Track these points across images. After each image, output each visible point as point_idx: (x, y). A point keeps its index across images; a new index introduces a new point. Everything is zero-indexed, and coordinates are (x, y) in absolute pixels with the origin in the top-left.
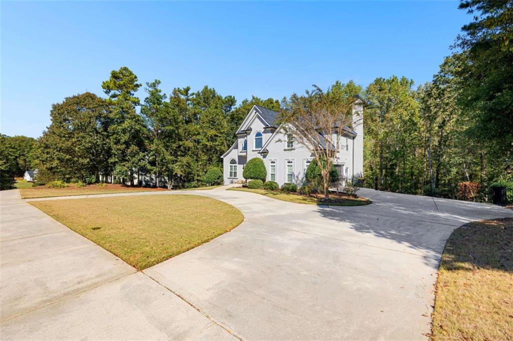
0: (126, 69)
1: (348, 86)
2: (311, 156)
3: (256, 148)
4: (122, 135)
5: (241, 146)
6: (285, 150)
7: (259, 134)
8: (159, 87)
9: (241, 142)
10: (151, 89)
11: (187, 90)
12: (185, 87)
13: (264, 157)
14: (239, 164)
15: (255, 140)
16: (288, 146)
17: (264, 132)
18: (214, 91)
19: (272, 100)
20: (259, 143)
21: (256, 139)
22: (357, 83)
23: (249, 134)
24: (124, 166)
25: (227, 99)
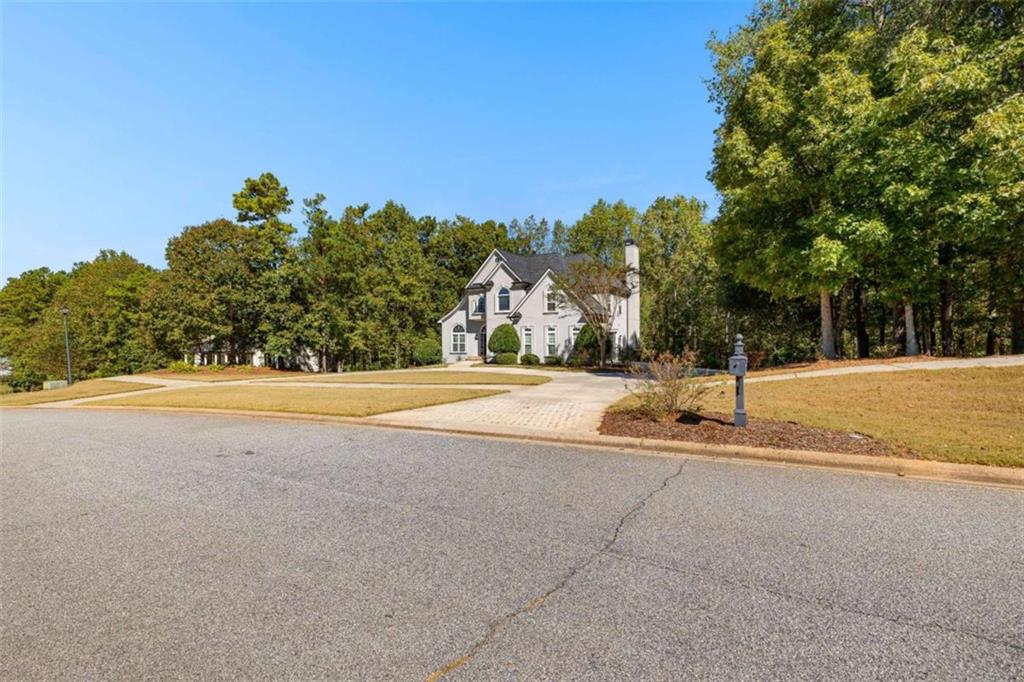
0: (270, 177)
1: (617, 208)
2: (579, 322)
3: (501, 309)
4: (281, 287)
5: (473, 307)
6: (544, 314)
7: (504, 291)
8: (323, 206)
9: (473, 300)
10: (309, 209)
11: (363, 210)
12: (361, 205)
13: (516, 322)
14: (468, 332)
15: (497, 299)
16: (549, 309)
17: (513, 289)
18: (404, 209)
19: (493, 222)
20: (504, 304)
21: (500, 297)
22: (629, 203)
23: (489, 290)
24: (282, 336)
25: (422, 223)
